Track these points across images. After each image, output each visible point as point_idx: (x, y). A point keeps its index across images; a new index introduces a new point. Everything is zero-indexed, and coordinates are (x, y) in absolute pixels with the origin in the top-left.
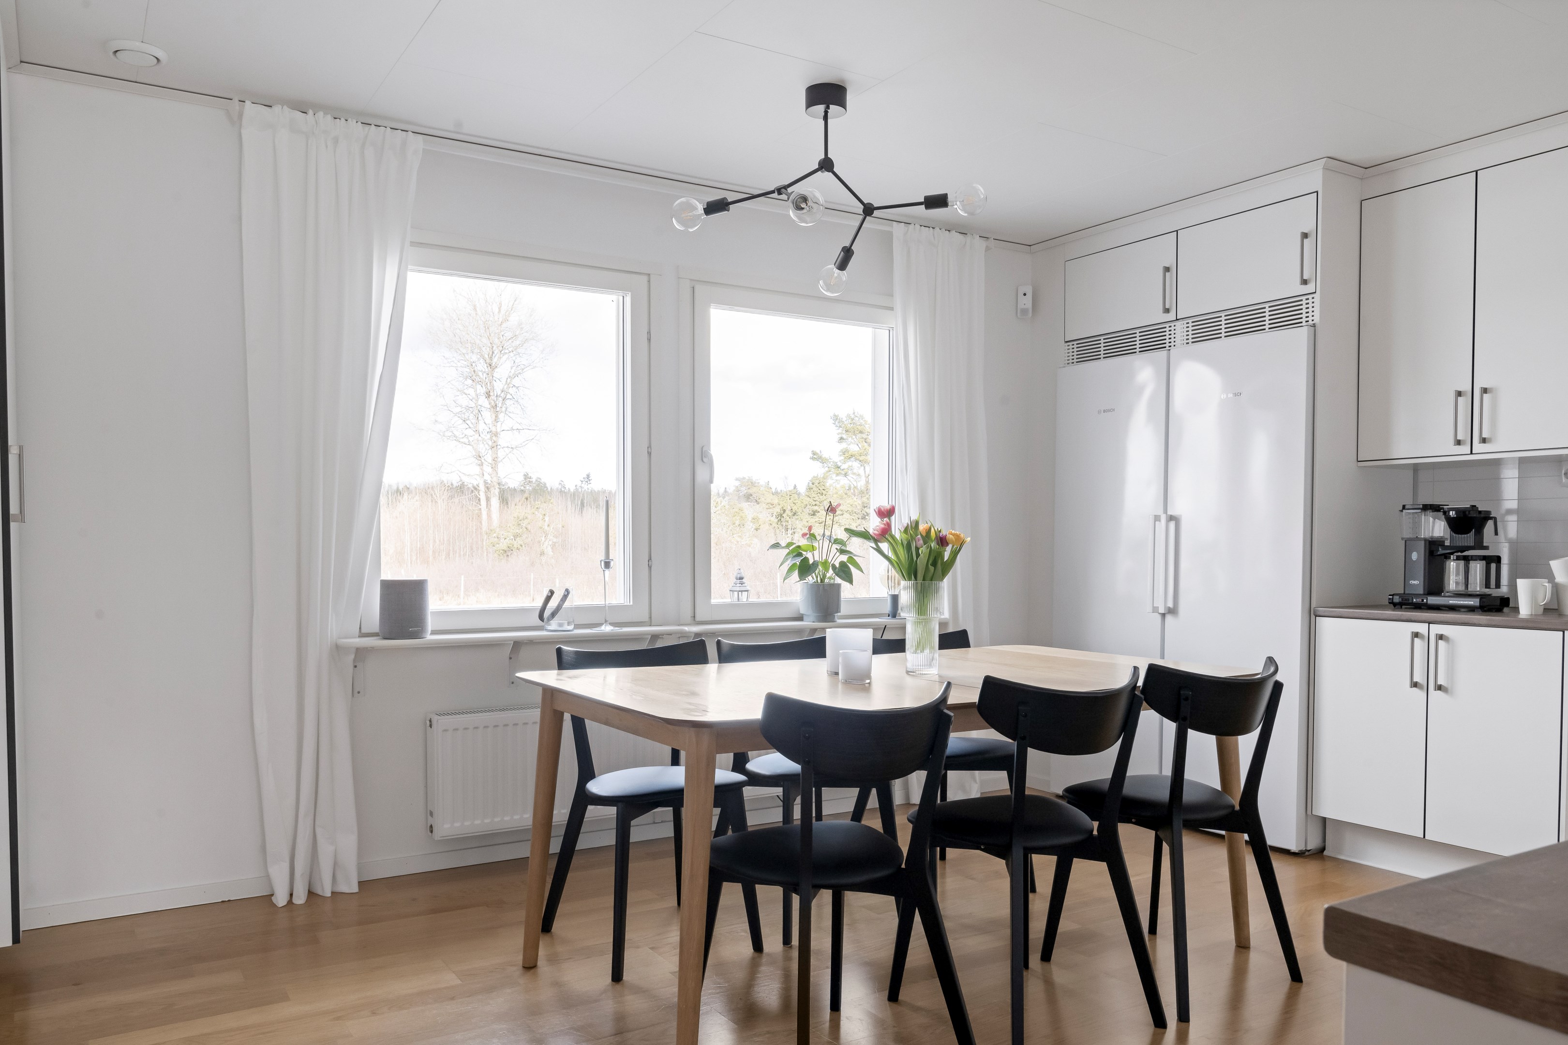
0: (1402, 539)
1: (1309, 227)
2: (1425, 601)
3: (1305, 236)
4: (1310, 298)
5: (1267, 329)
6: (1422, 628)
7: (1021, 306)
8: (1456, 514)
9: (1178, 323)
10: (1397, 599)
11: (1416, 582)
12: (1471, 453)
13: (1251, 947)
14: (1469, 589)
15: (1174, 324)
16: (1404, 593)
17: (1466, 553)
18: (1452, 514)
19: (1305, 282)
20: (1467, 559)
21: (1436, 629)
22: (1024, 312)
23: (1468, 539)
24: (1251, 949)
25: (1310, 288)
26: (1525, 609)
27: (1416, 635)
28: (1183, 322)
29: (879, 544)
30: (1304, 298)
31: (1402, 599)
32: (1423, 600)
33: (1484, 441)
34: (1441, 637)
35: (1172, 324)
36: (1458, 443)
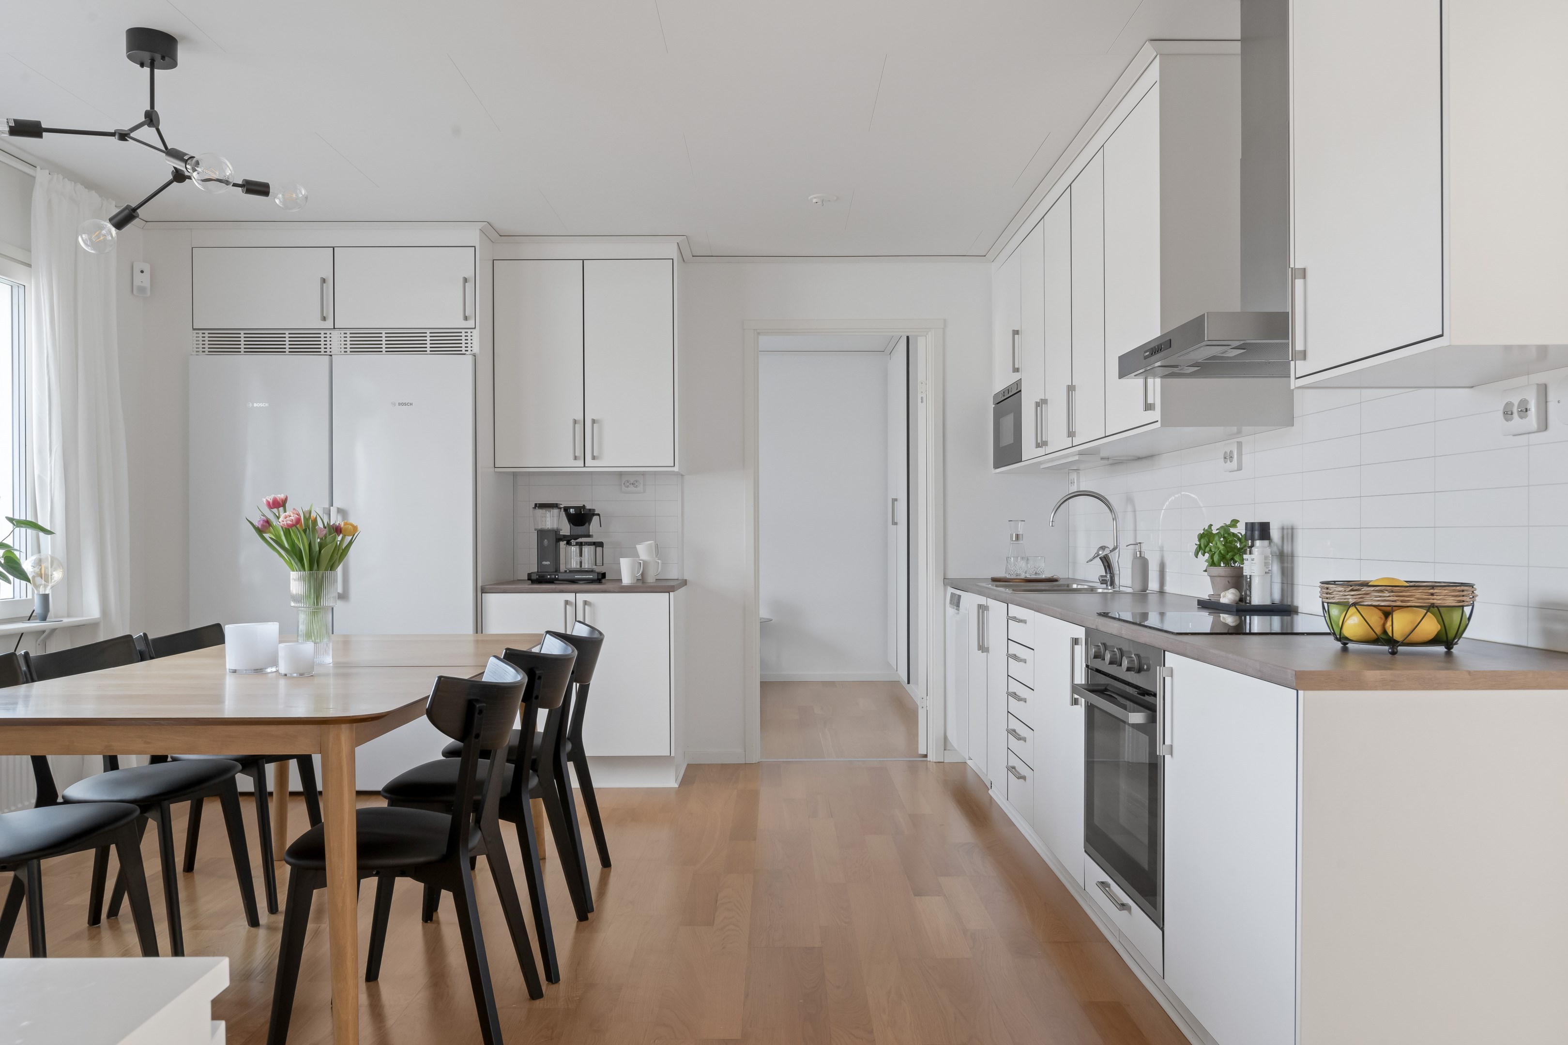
0: (535, 529)
1: (469, 274)
2: (557, 577)
3: (465, 280)
4: (469, 332)
5: (428, 352)
6: (570, 597)
7: (137, 283)
8: (575, 511)
9: (335, 333)
10: (534, 577)
11: (548, 563)
12: (584, 466)
13: (546, 857)
14: (583, 567)
15: (330, 332)
16: (538, 572)
17: (580, 540)
18: (572, 511)
19: (466, 318)
20: (581, 545)
21: (581, 597)
22: (142, 290)
23: (579, 530)
24: (547, 861)
25: (470, 323)
26: (626, 580)
27: (567, 602)
28: (341, 332)
29: (264, 535)
30: (463, 331)
31: (539, 577)
32: (555, 576)
33: (594, 458)
34: (585, 603)
35: (328, 332)
36: (576, 458)
